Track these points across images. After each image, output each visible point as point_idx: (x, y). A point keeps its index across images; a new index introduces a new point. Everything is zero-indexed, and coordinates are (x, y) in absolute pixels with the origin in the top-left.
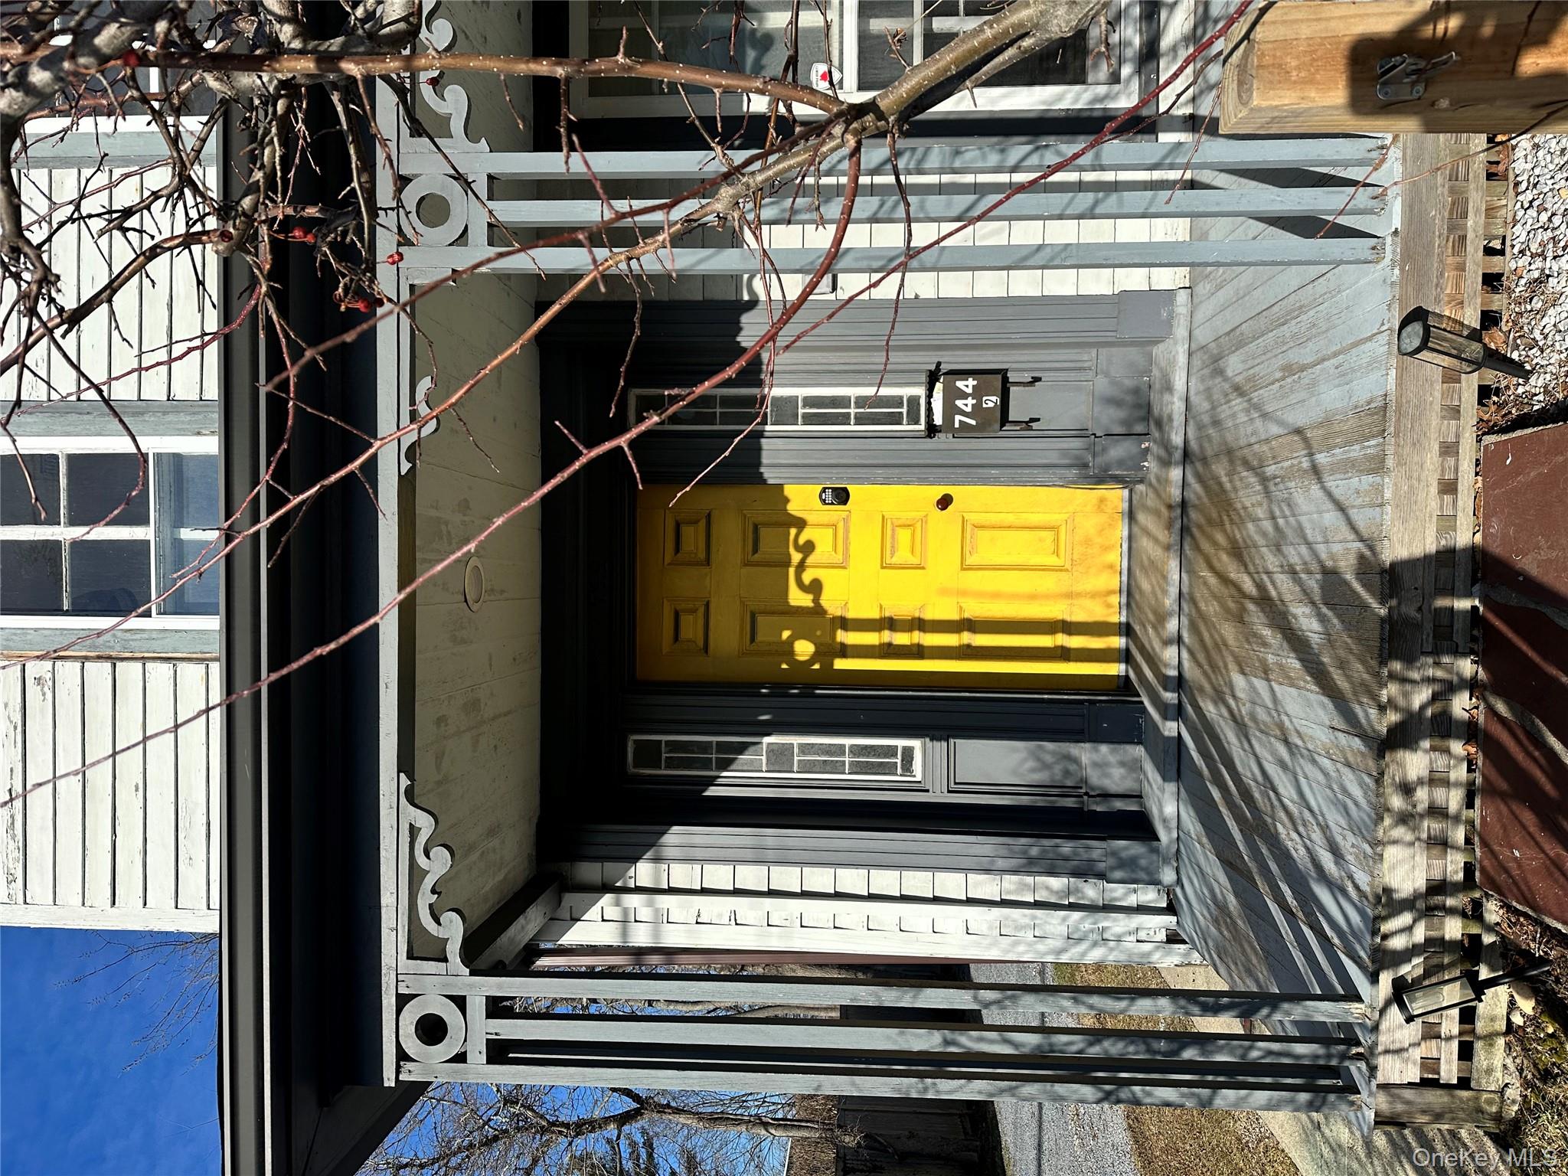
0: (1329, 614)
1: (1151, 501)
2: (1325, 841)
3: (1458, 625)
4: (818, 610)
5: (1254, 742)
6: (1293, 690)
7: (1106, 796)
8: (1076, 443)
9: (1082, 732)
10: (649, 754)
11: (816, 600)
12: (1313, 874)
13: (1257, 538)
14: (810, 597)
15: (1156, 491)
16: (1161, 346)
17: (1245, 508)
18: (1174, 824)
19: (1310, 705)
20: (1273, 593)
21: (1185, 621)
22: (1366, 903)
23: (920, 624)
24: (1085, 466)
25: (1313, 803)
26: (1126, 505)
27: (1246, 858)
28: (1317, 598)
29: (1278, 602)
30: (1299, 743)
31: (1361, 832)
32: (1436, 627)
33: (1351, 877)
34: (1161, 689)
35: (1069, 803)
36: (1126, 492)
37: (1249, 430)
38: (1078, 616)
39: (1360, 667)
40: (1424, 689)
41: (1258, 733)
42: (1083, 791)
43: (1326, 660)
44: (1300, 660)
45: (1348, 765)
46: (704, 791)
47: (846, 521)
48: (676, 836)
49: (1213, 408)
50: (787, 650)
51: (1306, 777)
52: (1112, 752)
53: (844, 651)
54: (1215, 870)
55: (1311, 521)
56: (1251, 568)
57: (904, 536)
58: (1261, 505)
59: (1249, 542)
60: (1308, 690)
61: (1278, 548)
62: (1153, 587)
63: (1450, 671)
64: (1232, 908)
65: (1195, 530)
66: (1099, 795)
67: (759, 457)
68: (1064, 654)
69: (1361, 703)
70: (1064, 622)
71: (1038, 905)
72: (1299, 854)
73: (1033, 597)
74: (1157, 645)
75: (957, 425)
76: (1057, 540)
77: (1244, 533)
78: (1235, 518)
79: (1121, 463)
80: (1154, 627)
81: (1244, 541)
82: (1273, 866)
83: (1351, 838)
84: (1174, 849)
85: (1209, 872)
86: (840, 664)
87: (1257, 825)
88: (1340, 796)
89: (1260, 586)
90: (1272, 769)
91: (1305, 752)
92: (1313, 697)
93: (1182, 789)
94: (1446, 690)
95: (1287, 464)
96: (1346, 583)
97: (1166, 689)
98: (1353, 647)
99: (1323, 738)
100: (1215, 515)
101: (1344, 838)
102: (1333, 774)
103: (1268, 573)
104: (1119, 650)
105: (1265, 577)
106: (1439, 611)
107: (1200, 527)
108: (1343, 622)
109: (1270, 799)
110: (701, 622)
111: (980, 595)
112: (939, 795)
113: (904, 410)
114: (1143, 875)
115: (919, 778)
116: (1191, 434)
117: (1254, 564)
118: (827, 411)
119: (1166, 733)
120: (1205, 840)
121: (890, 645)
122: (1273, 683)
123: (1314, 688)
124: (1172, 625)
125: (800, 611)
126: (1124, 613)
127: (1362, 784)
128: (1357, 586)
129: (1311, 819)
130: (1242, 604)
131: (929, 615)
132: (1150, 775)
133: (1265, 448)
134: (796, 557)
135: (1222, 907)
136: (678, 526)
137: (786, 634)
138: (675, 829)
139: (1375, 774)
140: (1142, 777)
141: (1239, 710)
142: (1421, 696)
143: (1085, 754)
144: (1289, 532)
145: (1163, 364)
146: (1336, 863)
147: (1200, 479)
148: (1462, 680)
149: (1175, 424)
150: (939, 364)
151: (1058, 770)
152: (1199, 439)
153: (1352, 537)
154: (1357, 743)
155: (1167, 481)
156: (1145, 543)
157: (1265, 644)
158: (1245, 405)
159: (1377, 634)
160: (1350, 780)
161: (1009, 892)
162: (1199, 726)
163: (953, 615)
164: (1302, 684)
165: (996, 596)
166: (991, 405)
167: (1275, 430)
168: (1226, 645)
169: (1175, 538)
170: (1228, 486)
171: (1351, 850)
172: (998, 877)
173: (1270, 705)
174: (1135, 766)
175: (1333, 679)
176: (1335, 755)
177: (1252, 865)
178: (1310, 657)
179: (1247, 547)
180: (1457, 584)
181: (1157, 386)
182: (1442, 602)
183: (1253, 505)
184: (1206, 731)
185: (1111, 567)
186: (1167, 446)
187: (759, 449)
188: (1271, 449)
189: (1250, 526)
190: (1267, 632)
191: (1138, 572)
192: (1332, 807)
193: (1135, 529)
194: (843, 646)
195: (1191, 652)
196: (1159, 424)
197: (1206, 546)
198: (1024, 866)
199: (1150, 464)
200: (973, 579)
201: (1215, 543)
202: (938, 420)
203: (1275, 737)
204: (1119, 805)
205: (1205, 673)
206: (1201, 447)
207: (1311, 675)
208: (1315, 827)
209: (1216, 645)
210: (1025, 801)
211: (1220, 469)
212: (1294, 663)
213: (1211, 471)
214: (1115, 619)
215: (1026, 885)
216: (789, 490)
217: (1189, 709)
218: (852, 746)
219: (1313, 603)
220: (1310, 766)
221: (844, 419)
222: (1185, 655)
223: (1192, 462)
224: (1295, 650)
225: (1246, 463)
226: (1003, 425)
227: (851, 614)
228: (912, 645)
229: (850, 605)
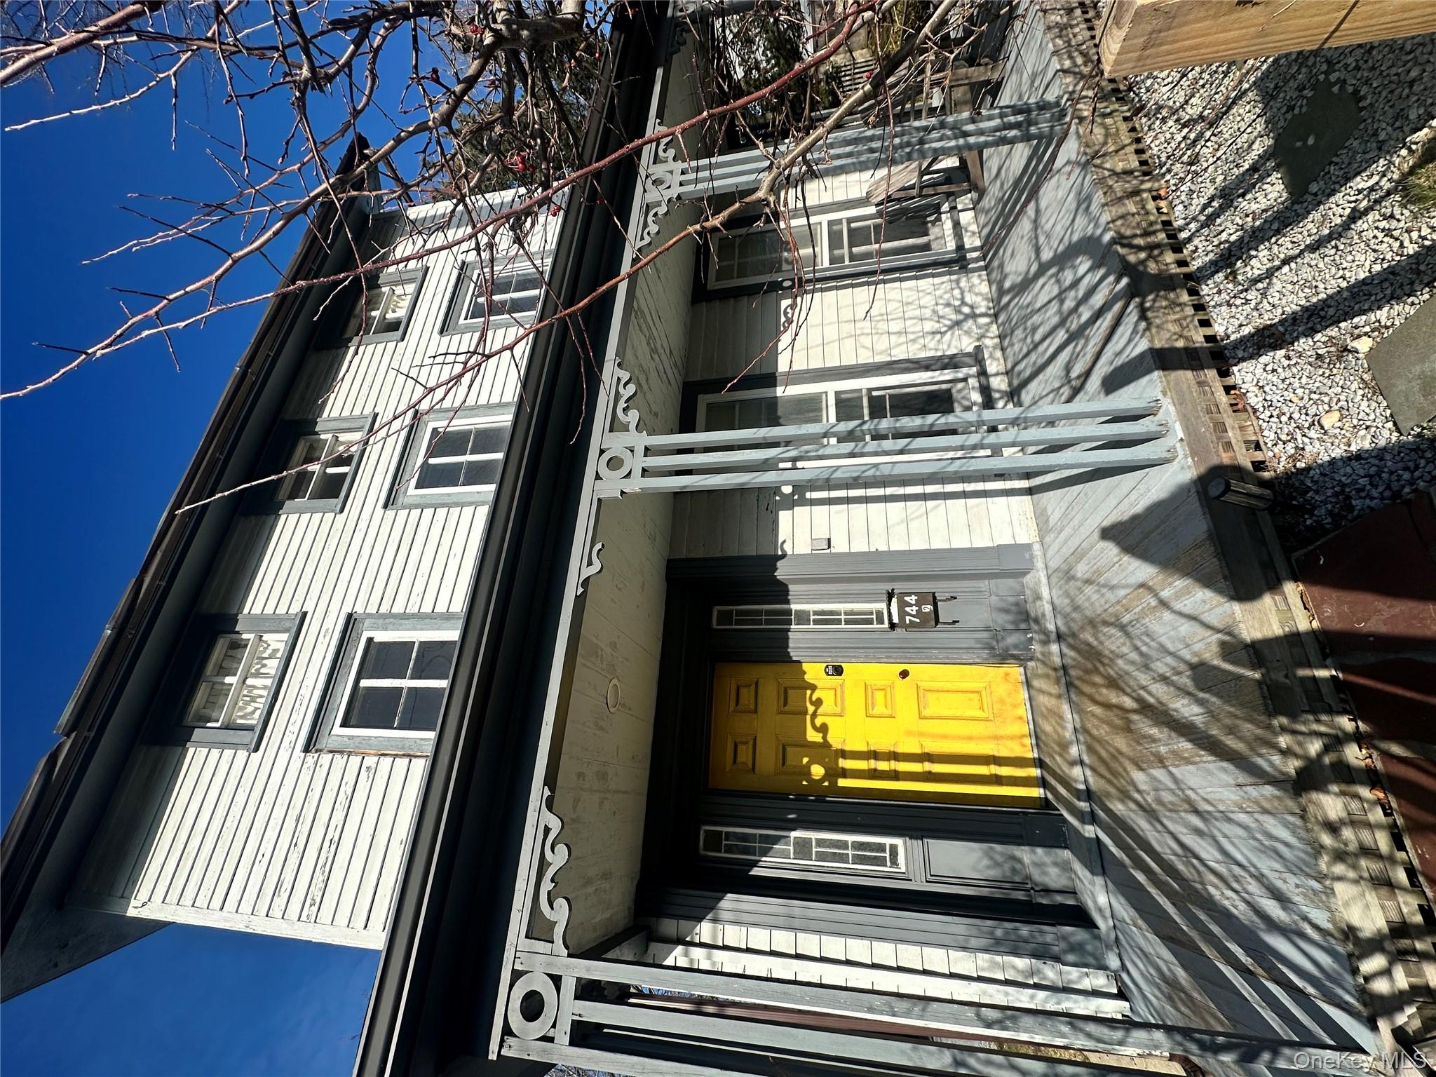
0: (1206, 696)
1: (1041, 670)
2: (1264, 890)
3: (1324, 690)
4: (826, 745)
5: (1165, 821)
6: (1191, 767)
7: (1047, 891)
8: (985, 635)
9: (1021, 837)
10: (714, 841)
11: (824, 738)
12: (1262, 926)
13: (1127, 667)
14: (821, 735)
15: (1044, 663)
16: (1028, 577)
17: (1112, 652)
18: (1108, 913)
19: (1209, 773)
20: (1152, 700)
21: (1083, 748)
22: (1333, 941)
23: (895, 756)
24: (993, 648)
25: (1239, 857)
26: (1023, 678)
27: (1185, 928)
28: (1192, 689)
29: (1158, 705)
30: (1210, 808)
31: (1302, 870)
32: (1306, 692)
33: (1305, 918)
34: (1075, 801)
35: (1020, 895)
36: (1022, 669)
37: (1102, 601)
38: (1004, 753)
39: (1249, 726)
40: (1315, 741)
41: (1168, 814)
42: (1029, 886)
43: (1214, 732)
44: (1190, 741)
45: (1265, 811)
46: (750, 871)
47: (842, 686)
48: (730, 902)
49: (1072, 600)
50: (806, 772)
51: (1226, 836)
52: (1047, 854)
53: (845, 773)
54: (1158, 949)
55: (1169, 638)
56: (1128, 690)
57: (879, 696)
58: (1124, 644)
59: (1121, 673)
60: (1205, 762)
61: (1147, 667)
62: (1054, 728)
63: (1332, 726)
64: (1183, 982)
65: (1077, 683)
66: (1042, 890)
67: (787, 643)
68: (998, 780)
69: (1261, 756)
70: (994, 757)
71: (1007, 982)
72: (1239, 909)
73: (970, 738)
74: (1065, 768)
75: (908, 622)
76: (981, 700)
77: (1116, 668)
78: (1106, 661)
79: (1016, 646)
80: (1061, 755)
81: (1117, 673)
82: (1215, 929)
83: (1293, 880)
84: (1113, 936)
85: (1152, 951)
86: (842, 782)
87: (1188, 895)
88: (1266, 843)
89: (1139, 700)
90: (1189, 840)
91: (1217, 815)
92: (1211, 766)
93: (1109, 883)
94: (1335, 742)
95: (1137, 610)
96: (1215, 668)
97: (1079, 800)
98: (1238, 713)
99: (1233, 797)
100: (1090, 666)
101: (1285, 882)
102: (1253, 825)
103: (1143, 688)
104: (1037, 778)
105: (1142, 692)
106: (1303, 680)
107: (1079, 678)
108: (1221, 697)
109: (1194, 867)
110: (751, 751)
111: (933, 736)
112: (918, 885)
113: (874, 617)
114: (1091, 960)
115: (903, 870)
116: (1060, 623)
117: (1130, 687)
118: (827, 618)
119: (1087, 835)
120: (1140, 922)
121: (875, 770)
122: (1171, 768)
123: (1210, 758)
124: (1074, 751)
125: (814, 745)
126: (1036, 750)
127: (1286, 825)
128: (1227, 666)
129: (1243, 873)
130: (1127, 718)
131: (902, 749)
132: (1080, 873)
133: (1118, 607)
134: (811, 709)
135: (1172, 983)
136: (738, 688)
137: (805, 760)
138: (729, 896)
139: (1298, 811)
140: (1073, 876)
141: (1145, 799)
142: (1314, 747)
143: (1028, 856)
144: (1153, 654)
145: (1031, 586)
146: (1284, 909)
147: (1072, 647)
148: (1346, 734)
149: (1048, 617)
150: (893, 590)
151: (1007, 867)
152: (1066, 624)
153: (1210, 632)
154: (1269, 790)
155: (1050, 653)
156: (1043, 700)
157: (1154, 741)
158: (1096, 588)
159: (1257, 693)
160: (1271, 824)
161: (983, 970)
162: (1113, 825)
163: (916, 750)
164: (1198, 759)
165: (945, 737)
166: (927, 610)
167: (1122, 592)
168: (1121, 753)
169: (1063, 690)
170: (1095, 643)
171: (1297, 891)
172: (973, 955)
173: (1173, 786)
174: (1066, 867)
175: (1226, 745)
176: (1250, 807)
177: (1193, 934)
178: (1199, 736)
179: (1121, 676)
180: (1311, 659)
181: (1031, 599)
182: (1306, 672)
183: (1118, 647)
184: (1118, 827)
185: (1021, 718)
186: (1045, 632)
187: (788, 638)
188: (1123, 606)
189: (1120, 662)
190: (1154, 731)
191: (1040, 721)
192: (1263, 856)
193: (1033, 692)
194: (843, 769)
195: (1093, 769)
196: (1036, 621)
197: (1087, 689)
198: (991, 946)
199: (1036, 647)
200: (928, 726)
201: (1095, 685)
202: (896, 620)
203: (1185, 811)
204: (1059, 899)
205: (1109, 781)
206: (1069, 628)
207: (1204, 749)
208: (1249, 879)
209: (1114, 757)
210: (985, 892)
211: (1087, 636)
212: (1185, 745)
213: (1080, 640)
214: (1030, 755)
215: (996, 963)
216: (805, 666)
217: (1101, 814)
218: (853, 842)
219: (1189, 694)
220: (1227, 825)
221: (839, 622)
222: (1088, 772)
223: (1065, 640)
224: (1183, 735)
225: (1106, 623)
226: (936, 624)
227: (848, 747)
228: (891, 771)
229: (847, 741)
